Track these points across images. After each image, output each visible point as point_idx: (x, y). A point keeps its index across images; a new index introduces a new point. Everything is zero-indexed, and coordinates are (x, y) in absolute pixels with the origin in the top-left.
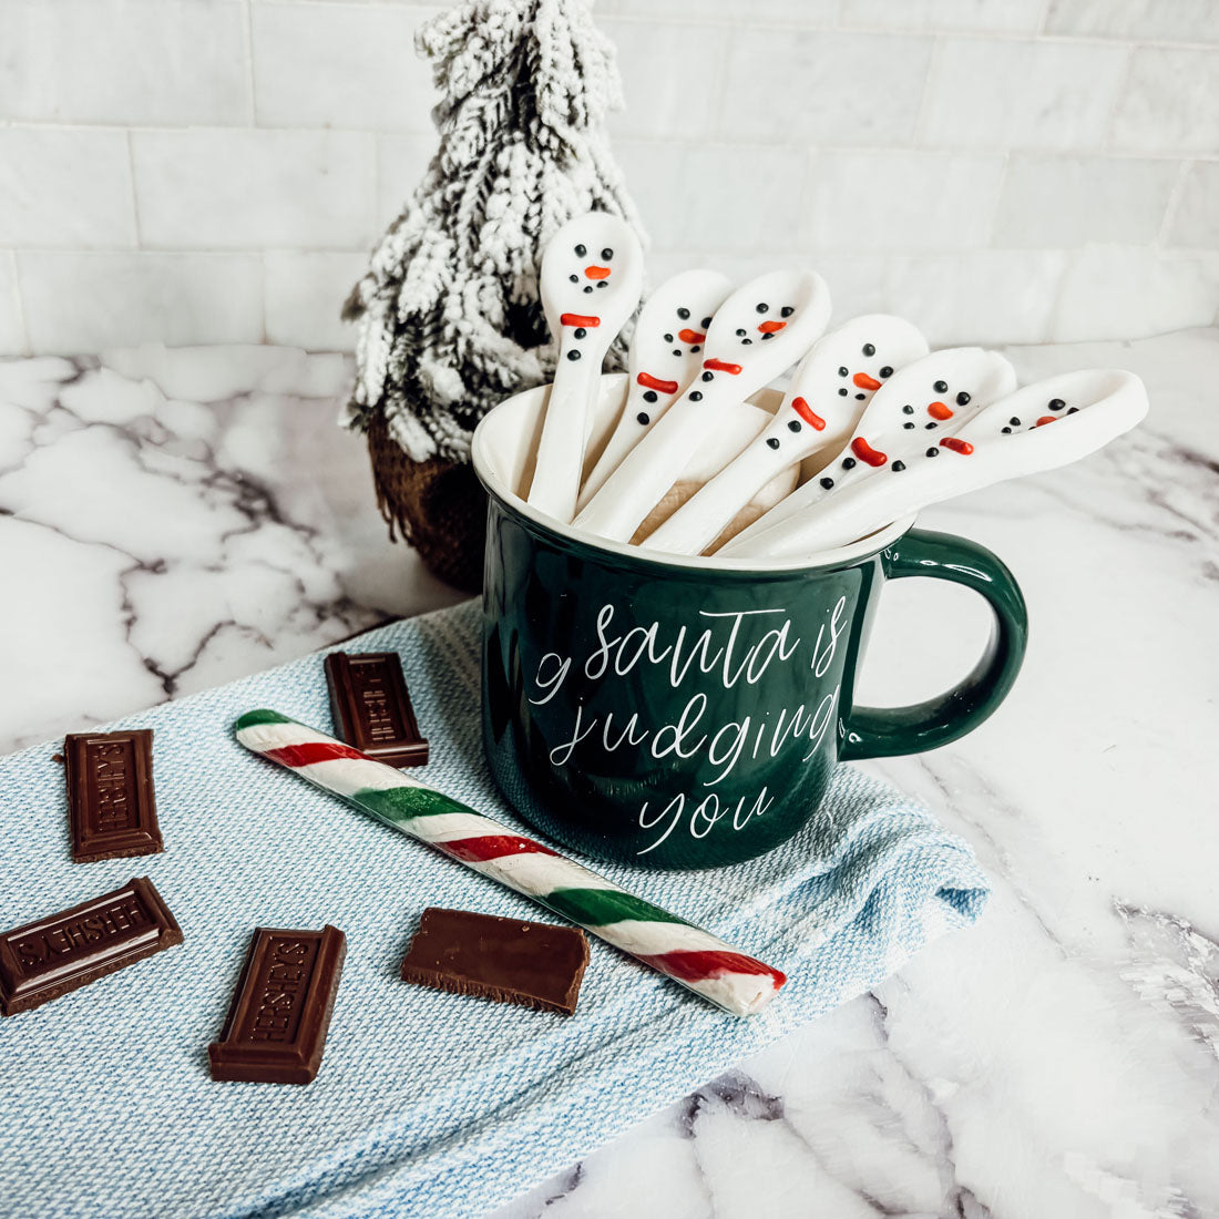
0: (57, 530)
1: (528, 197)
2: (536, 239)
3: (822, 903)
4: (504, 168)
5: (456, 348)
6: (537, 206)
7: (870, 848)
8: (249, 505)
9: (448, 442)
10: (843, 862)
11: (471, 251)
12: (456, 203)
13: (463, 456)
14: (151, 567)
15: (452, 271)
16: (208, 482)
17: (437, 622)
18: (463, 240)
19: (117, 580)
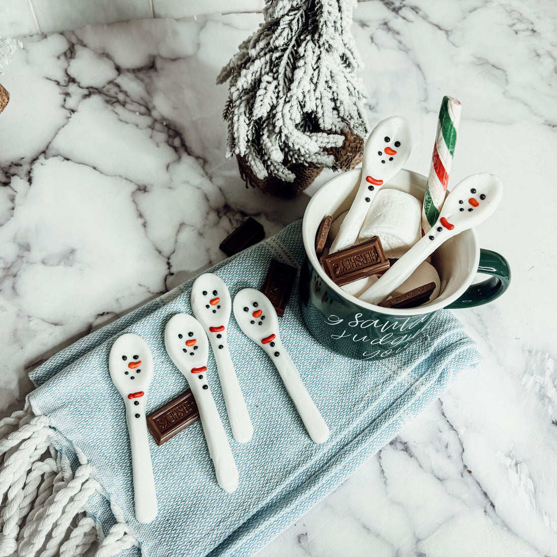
0: (95, 168)
1: (313, 68)
2: (316, 84)
3: (424, 374)
4: (302, 55)
5: (280, 137)
6: (317, 71)
7: (442, 350)
8: (173, 143)
9: (276, 172)
10: (432, 354)
11: (285, 87)
12: (277, 61)
13: (283, 180)
14: (143, 189)
15: (276, 95)
16: (152, 127)
17: (274, 244)
18: (282, 82)
19: (131, 199)
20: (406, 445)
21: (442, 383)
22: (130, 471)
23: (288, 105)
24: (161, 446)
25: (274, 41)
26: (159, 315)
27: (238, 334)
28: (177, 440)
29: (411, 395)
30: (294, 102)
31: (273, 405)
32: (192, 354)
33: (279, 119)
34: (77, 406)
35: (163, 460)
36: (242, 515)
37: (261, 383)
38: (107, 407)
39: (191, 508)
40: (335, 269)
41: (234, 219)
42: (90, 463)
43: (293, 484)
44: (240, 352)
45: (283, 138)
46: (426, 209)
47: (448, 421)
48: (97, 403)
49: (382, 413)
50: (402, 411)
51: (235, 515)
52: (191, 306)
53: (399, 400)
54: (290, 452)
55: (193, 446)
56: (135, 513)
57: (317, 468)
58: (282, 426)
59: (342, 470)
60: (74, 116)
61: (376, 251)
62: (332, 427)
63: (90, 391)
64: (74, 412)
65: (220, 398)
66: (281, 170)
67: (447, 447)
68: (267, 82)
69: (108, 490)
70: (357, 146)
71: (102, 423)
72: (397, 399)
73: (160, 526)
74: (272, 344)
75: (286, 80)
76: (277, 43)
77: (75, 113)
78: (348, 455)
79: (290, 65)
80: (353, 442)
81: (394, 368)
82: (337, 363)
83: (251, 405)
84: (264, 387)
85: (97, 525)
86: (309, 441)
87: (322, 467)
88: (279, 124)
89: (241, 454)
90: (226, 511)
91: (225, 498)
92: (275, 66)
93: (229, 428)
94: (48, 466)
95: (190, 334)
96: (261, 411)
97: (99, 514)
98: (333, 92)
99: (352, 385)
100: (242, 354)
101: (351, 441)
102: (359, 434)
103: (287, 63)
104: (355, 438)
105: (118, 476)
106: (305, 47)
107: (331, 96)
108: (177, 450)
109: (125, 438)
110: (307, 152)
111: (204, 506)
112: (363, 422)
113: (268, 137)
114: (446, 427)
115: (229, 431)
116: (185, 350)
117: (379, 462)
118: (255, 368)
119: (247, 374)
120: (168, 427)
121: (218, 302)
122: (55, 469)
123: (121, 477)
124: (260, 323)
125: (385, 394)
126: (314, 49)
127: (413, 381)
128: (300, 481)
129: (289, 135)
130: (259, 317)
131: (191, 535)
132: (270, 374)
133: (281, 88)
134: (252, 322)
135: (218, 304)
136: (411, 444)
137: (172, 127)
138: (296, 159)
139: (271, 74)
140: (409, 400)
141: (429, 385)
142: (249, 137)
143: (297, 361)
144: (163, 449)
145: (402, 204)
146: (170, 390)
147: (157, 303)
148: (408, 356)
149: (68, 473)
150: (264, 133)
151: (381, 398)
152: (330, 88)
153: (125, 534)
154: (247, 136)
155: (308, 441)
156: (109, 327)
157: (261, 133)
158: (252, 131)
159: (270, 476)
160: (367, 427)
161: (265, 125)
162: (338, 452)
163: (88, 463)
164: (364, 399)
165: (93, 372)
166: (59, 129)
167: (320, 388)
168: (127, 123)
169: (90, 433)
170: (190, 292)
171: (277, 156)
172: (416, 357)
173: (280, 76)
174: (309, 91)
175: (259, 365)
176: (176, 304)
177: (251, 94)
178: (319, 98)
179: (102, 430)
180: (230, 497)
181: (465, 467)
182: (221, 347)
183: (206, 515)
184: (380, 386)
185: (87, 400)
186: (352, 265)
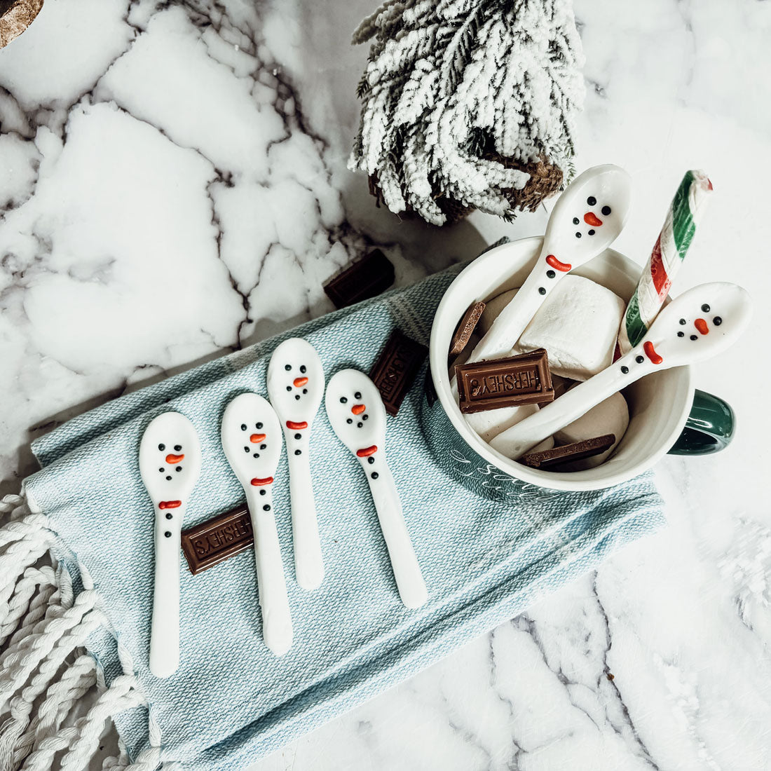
0: (162, 131)
1: (497, 63)
2: (498, 89)
3: (579, 535)
4: (482, 42)
5: (431, 159)
6: (503, 70)
7: (612, 507)
8: (283, 107)
9: (419, 206)
10: (597, 508)
11: (450, 84)
12: (443, 40)
13: (428, 221)
14: (225, 179)
15: (435, 92)
16: (255, 76)
17: (401, 307)
18: (445, 76)
19: (205, 193)
20: (532, 624)
21: (601, 552)
22: (149, 604)
23: (450, 113)
24: (196, 575)
25: (442, 9)
26: (219, 390)
27: (327, 433)
28: (219, 570)
29: (553, 562)
30: (460, 109)
31: (358, 543)
32: (256, 456)
33: (432, 133)
34: (89, 505)
35: (196, 596)
36: (289, 688)
37: (348, 510)
38: (130, 511)
39: (223, 667)
40: (473, 387)
41: (354, 247)
42: (96, 590)
43: (365, 657)
44: (325, 459)
45: (435, 163)
46: (629, 320)
47: (599, 601)
48: (117, 504)
49: (507, 581)
50: (535, 582)
51: (280, 686)
52: (266, 382)
53: (534, 567)
54: (369, 613)
55: (239, 582)
56: (148, 661)
57: (402, 641)
58: (364, 574)
59: (435, 650)
60: (141, 38)
61: (538, 374)
62: (433, 588)
63: (110, 486)
64: (84, 514)
65: (287, 521)
66: (426, 205)
67: (587, 639)
68: (423, 70)
69: (117, 628)
70: (551, 183)
71: (120, 533)
72: (531, 565)
73: (180, 684)
74: (371, 460)
75: (453, 74)
76: (447, 14)
77: (142, 33)
78: (447, 632)
79: (463, 51)
80: (458, 615)
81: (538, 519)
82: (460, 497)
83: (328, 539)
84: (350, 515)
85: (98, 670)
86: (399, 602)
87: (410, 640)
88: (431, 140)
89: (302, 603)
90: (269, 679)
91: (270, 661)
92: (439, 48)
93: (292, 565)
94: (45, 576)
95: (259, 425)
96: (340, 548)
97: (102, 655)
98: (525, 103)
99: (473, 533)
100: (328, 463)
101: (456, 612)
102: (469, 605)
103: (459, 46)
104: (462, 608)
105: (133, 610)
106: (489, 30)
107: (520, 108)
108: (218, 584)
109: (150, 557)
110: (469, 188)
111: (241, 668)
112: (478, 588)
113: (414, 153)
114: (593, 609)
115: (292, 569)
116: (247, 449)
117: (490, 641)
118: (343, 487)
119: (330, 494)
120: (210, 553)
121: (305, 384)
122: (53, 583)
123: (136, 612)
124: (360, 425)
125: (516, 554)
126: (504, 35)
127: (561, 541)
128: (375, 655)
129: (444, 161)
130: (361, 415)
131: (217, 705)
132: (362, 499)
133: (442, 84)
134: (349, 421)
135: (305, 387)
136: (539, 625)
137: (286, 80)
138: (451, 193)
139: (430, 58)
140: (548, 570)
141: (581, 553)
142: (385, 147)
143: (402, 485)
144: (199, 581)
145: (594, 307)
146: (221, 500)
147: (221, 365)
148: (562, 505)
149: (67, 596)
150: (409, 145)
151: (510, 559)
152: (521, 95)
153: (132, 689)
154: (382, 144)
155: (396, 602)
156: (148, 392)
157: (404, 145)
158: (391, 137)
159: (336, 641)
160: (482, 597)
161: (412, 132)
162: (435, 624)
163: (95, 588)
164: (486, 556)
165: (117, 460)
166: (115, 59)
167: (427, 530)
168: (219, 62)
169: (103, 545)
170: (269, 361)
171: (421, 188)
172: (573, 510)
173: (444, 66)
174: (486, 98)
175: (348, 484)
176: (246, 377)
177: (397, 79)
178: (501, 109)
179: (120, 543)
180: (277, 660)
181: (607, 670)
182: (298, 452)
183: (241, 680)
184: (513, 542)
185: (103, 498)
186: (499, 387)
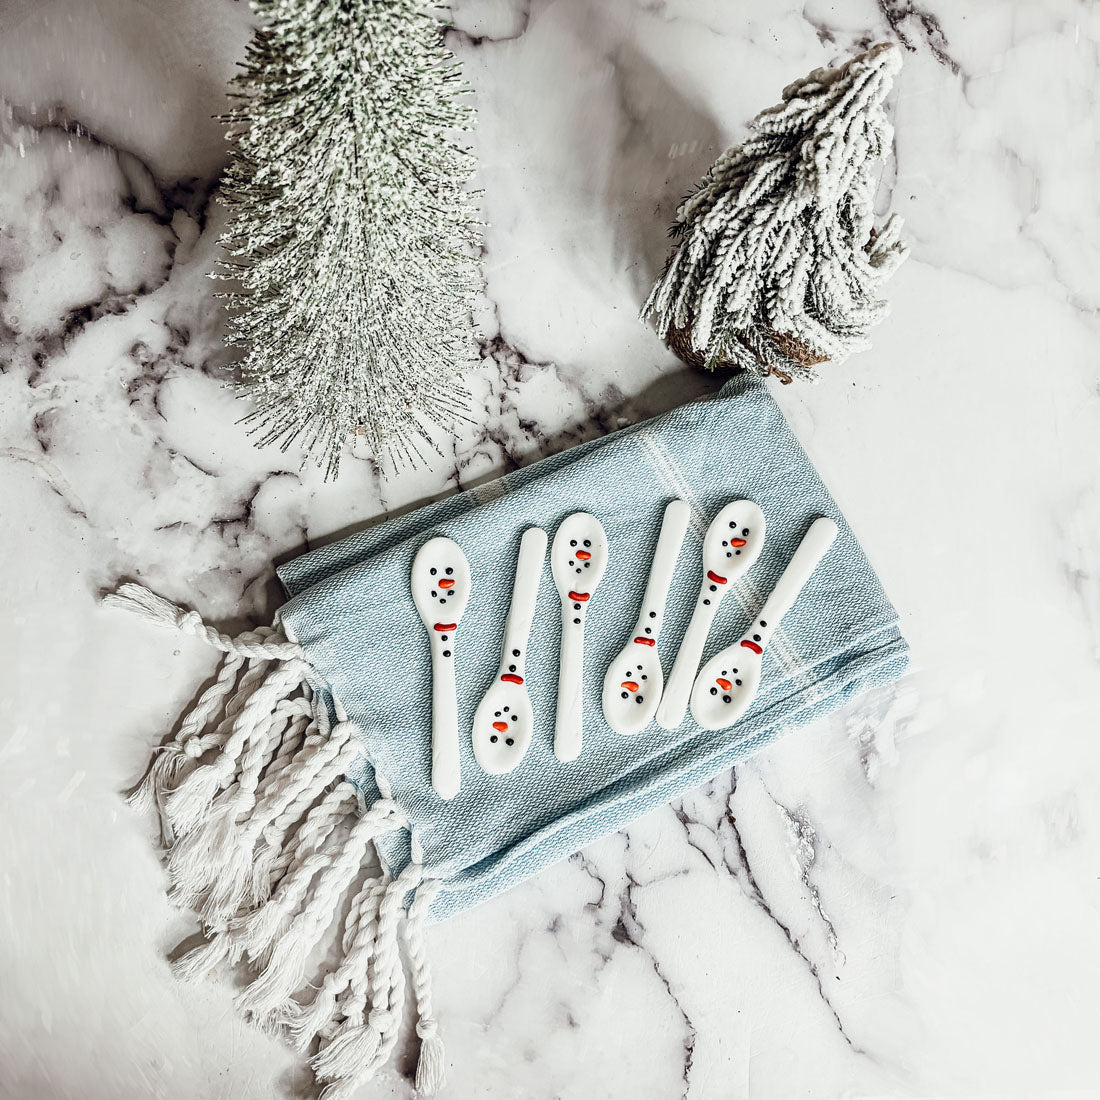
42: (350, 722)
50: (781, 720)
53: (780, 705)
69: (374, 757)
85: (359, 795)
94: (300, 708)
97: (362, 782)
122: (309, 714)
127: (808, 682)
131: (474, 828)
149: (324, 729)
153: (392, 812)
163: (349, 720)
169: (357, 676)
